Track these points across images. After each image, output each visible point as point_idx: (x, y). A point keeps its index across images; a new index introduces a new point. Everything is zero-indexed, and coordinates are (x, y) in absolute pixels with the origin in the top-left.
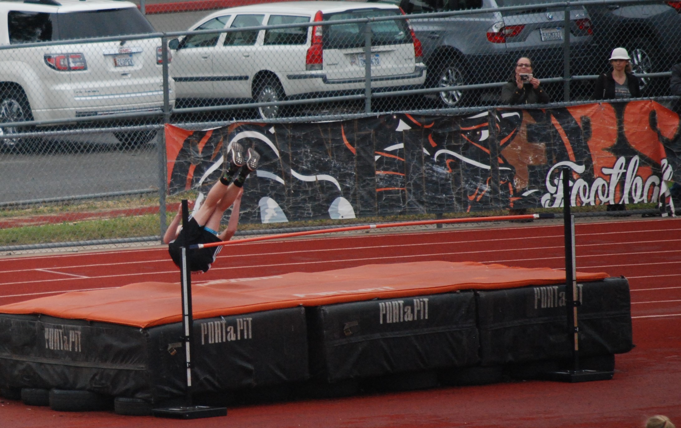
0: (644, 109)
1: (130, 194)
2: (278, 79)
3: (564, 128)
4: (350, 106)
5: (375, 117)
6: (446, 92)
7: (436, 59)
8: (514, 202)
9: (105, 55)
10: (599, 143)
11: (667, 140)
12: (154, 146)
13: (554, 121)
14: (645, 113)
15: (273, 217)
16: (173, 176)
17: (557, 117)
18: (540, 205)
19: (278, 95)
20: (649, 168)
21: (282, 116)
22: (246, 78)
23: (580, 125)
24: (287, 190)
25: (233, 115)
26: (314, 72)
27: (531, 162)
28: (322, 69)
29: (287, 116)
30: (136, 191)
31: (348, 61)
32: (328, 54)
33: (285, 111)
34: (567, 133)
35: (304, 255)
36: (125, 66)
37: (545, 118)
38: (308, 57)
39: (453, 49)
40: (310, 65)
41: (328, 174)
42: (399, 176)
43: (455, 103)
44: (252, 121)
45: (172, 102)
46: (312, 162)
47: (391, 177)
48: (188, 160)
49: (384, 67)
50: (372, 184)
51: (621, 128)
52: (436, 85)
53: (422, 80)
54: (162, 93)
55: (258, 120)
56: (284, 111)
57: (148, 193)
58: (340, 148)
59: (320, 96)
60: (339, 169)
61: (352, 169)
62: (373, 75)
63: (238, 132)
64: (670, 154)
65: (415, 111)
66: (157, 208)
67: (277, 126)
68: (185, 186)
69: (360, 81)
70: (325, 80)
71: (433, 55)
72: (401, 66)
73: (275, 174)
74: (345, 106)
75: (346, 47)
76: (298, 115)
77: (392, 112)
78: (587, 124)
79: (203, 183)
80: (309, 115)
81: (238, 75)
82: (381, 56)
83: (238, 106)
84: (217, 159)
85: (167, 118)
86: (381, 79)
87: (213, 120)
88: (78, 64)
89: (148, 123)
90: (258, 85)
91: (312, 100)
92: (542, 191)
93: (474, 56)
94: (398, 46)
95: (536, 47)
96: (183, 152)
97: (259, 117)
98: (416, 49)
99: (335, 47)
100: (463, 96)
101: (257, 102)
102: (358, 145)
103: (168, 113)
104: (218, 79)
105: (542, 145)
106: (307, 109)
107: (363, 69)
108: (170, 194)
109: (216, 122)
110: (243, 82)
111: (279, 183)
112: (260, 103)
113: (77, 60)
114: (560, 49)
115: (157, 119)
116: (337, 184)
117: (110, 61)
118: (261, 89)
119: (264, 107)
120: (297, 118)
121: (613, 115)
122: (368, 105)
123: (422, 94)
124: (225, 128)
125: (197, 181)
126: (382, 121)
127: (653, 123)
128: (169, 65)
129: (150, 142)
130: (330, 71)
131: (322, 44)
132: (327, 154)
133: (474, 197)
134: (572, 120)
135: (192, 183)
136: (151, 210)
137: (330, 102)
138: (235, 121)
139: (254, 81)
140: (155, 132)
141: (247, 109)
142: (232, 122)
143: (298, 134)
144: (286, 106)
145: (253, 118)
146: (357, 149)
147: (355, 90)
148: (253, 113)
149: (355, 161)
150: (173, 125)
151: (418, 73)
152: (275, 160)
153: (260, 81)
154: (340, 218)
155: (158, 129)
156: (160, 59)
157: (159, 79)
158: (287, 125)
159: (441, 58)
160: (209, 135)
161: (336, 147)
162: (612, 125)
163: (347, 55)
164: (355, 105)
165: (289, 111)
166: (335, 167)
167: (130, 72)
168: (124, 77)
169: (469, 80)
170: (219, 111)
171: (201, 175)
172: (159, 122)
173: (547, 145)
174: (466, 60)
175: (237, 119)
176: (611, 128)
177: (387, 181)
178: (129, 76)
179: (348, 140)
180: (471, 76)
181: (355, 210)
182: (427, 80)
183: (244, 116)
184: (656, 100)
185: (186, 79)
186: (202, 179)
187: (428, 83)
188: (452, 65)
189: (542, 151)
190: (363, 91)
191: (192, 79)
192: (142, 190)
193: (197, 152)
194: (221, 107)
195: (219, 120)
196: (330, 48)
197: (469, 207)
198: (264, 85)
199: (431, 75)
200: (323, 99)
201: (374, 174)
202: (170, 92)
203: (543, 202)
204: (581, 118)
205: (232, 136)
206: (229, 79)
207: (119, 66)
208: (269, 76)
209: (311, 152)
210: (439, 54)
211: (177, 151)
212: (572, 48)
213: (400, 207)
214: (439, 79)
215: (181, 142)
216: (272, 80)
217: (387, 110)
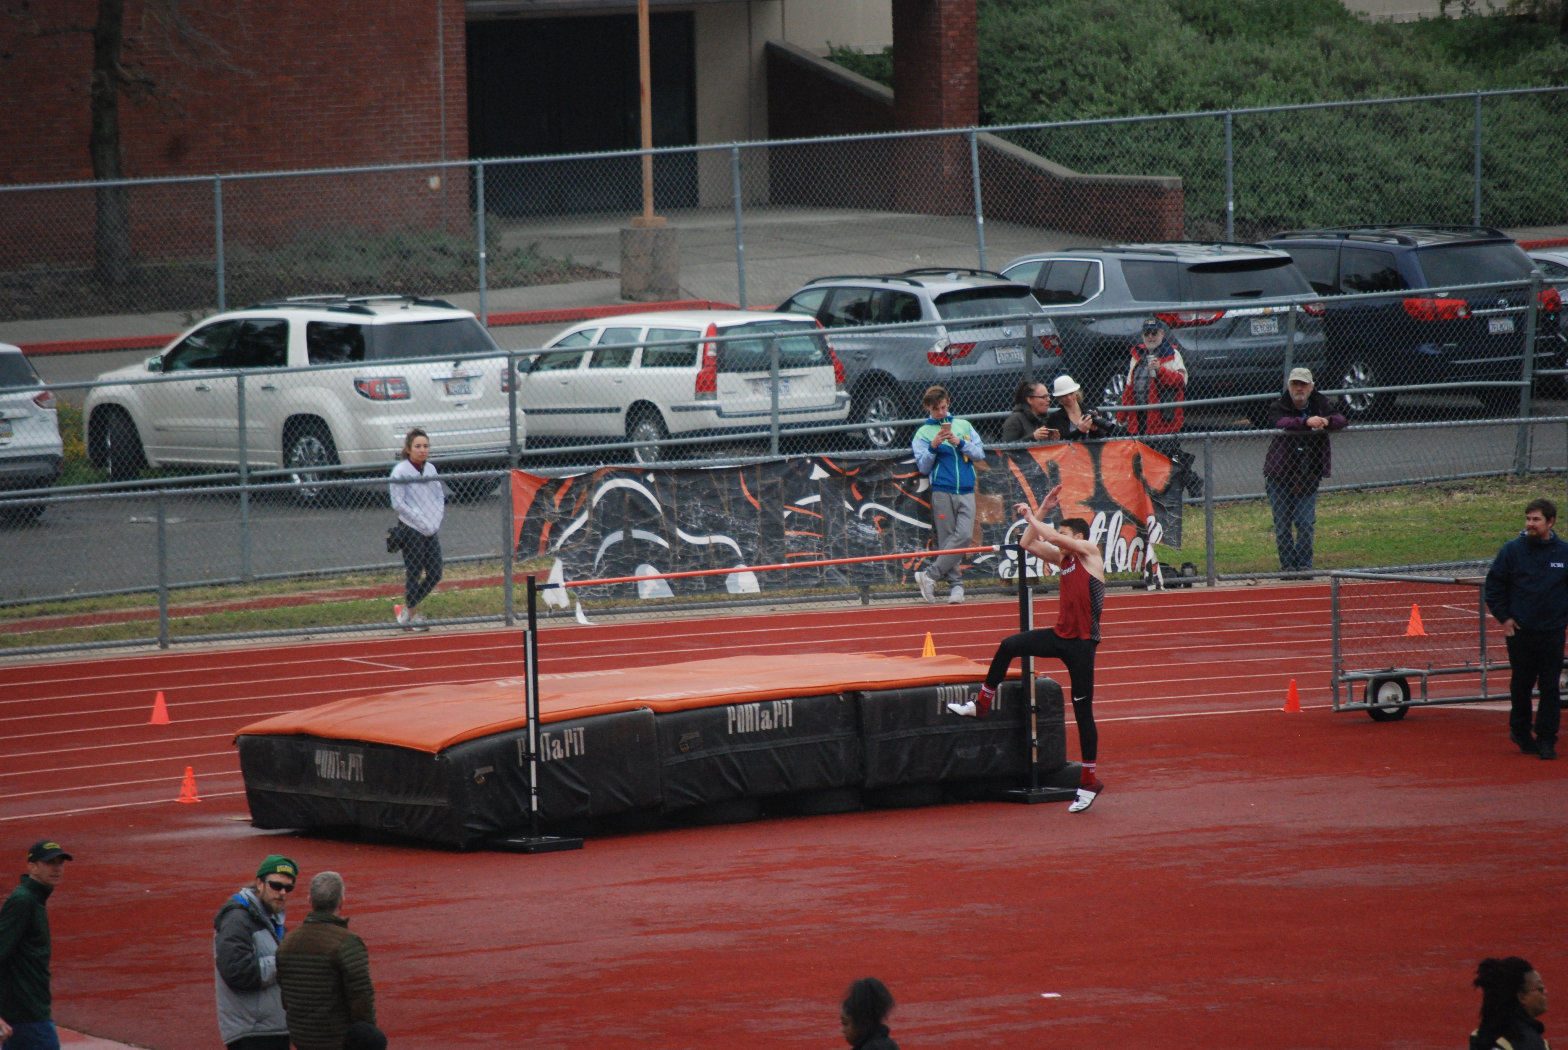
0: (1126, 452)
1: (465, 561)
2: (658, 412)
3: (1026, 475)
4: (751, 446)
5: (783, 462)
6: (876, 429)
7: (862, 386)
8: (963, 571)
9: (434, 380)
10: (1071, 495)
11: (1155, 491)
12: (497, 497)
13: (1013, 466)
14: (1127, 457)
15: (654, 590)
16: (523, 537)
17: (1016, 461)
18: (998, 575)
19: (659, 433)
20: (1133, 527)
21: (664, 459)
22: (618, 410)
23: (1046, 471)
24: (672, 555)
25: (601, 458)
26: (704, 403)
27: (985, 520)
28: (715, 397)
29: (670, 459)
30: (474, 556)
31: (749, 387)
32: (724, 379)
33: (668, 452)
34: (1029, 482)
35: (692, 639)
36: (460, 393)
37: (1001, 463)
38: (697, 382)
39: (883, 374)
40: (700, 394)
41: (725, 534)
42: (815, 538)
43: (886, 443)
44: (624, 465)
45: (521, 440)
46: (704, 519)
47: (806, 538)
48: (542, 516)
49: (795, 396)
50: (780, 547)
51: (1098, 476)
52: (862, 419)
53: (844, 413)
54: (508, 429)
55: (632, 465)
56: (666, 454)
57: (490, 559)
58: (738, 500)
59: (713, 434)
60: (739, 528)
61: (755, 528)
62: (781, 406)
63: (606, 480)
64: (1159, 508)
65: (835, 454)
66: (500, 578)
67: (657, 472)
68: (537, 550)
69: (764, 414)
70: (720, 413)
71: (858, 381)
72: (817, 395)
73: (657, 534)
74: (744, 447)
75: (747, 370)
76: (685, 458)
77: (804, 455)
78: (1054, 470)
79: (562, 546)
80: (699, 458)
81: (606, 406)
82: (791, 381)
83: (607, 446)
84: (579, 514)
85: (514, 462)
86: (792, 412)
87: (575, 465)
88: (399, 392)
89: (489, 468)
90: (632, 419)
91: (703, 439)
92: (1000, 557)
93: (910, 383)
94: (813, 369)
95: (990, 371)
96: (536, 506)
97: (635, 460)
98: (837, 373)
99: (733, 370)
100: (896, 435)
101: (632, 440)
102: (762, 497)
103: (516, 456)
104: (581, 411)
105: (998, 498)
106: (696, 450)
107: (769, 399)
108: (517, 560)
109: (578, 467)
110: (614, 415)
111: (661, 546)
112: (635, 443)
113: (398, 385)
114: (1020, 374)
115: (501, 463)
116: (736, 547)
117: (441, 388)
118: (636, 424)
119: (640, 448)
120: (684, 462)
121: (1088, 458)
122: (775, 446)
123: (844, 433)
124: (589, 474)
125: (554, 543)
126: (792, 466)
127: (1137, 470)
128: (517, 393)
129: (492, 493)
130: (726, 402)
131: (715, 366)
132: (722, 509)
133: (910, 564)
134: (1036, 465)
135: (547, 546)
136: (493, 582)
137: (726, 442)
138: (602, 465)
139: (628, 414)
140: (498, 480)
141: (618, 450)
142: (598, 467)
143: (684, 483)
144: (670, 447)
145: (626, 461)
146: (761, 505)
147: (758, 427)
148: (627, 455)
149: (759, 518)
150: (523, 471)
151: (839, 405)
152: (656, 517)
153: (636, 414)
154: (740, 592)
155: (503, 476)
156: (505, 384)
157: (505, 412)
158: (669, 471)
159: (869, 386)
160: (569, 484)
161: (735, 500)
162: (1088, 471)
163: (748, 380)
164: (758, 446)
165: (674, 453)
166: (733, 525)
167: (466, 402)
168: (459, 408)
169: (904, 414)
170: (582, 453)
171: (559, 536)
172: (504, 467)
173: (1005, 497)
174: (900, 389)
175: (605, 463)
176: (1086, 475)
177: (799, 543)
178: (466, 407)
179: (749, 490)
180: (907, 408)
181: (760, 581)
182: (851, 413)
183: (615, 460)
184: (1141, 441)
185: (539, 412)
186: (560, 542)
187: (853, 417)
188: (883, 395)
189: (997, 504)
190: (767, 428)
191: (547, 411)
192: (481, 556)
193: (553, 506)
194: (585, 447)
195: (582, 464)
196: (726, 371)
197: (904, 578)
198: (640, 419)
199: (855, 407)
200: (717, 438)
201: (782, 535)
202: (519, 428)
203: (1001, 571)
204: (1047, 463)
205: (599, 485)
206: (596, 411)
207: (452, 394)
208: (647, 408)
209: (702, 506)
210: (865, 381)
211: (527, 504)
212: (1035, 372)
213: (816, 577)
214: (865, 412)
215: (533, 493)
216: (651, 412)
217: (799, 452)
